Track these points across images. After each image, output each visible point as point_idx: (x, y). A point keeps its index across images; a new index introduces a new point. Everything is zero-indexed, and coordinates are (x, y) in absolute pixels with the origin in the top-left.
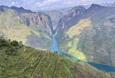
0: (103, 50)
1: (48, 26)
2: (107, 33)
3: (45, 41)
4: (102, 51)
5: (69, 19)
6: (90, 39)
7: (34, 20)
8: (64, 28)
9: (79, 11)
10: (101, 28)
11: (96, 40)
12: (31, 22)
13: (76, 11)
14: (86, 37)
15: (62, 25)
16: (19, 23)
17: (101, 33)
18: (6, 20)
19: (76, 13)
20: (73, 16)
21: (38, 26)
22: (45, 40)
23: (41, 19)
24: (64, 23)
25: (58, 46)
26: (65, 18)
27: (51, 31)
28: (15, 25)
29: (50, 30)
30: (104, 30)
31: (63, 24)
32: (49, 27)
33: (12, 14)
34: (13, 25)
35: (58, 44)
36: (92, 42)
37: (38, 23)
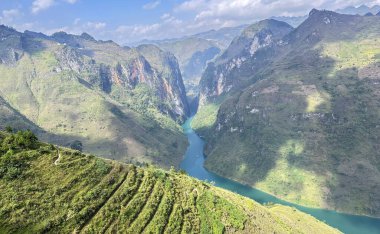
0: (362, 162)
1: (169, 89)
2: (370, 104)
3: (160, 139)
4: (360, 167)
5: (239, 62)
6: (315, 127)
7: (125, 72)
8: (224, 93)
9: (268, 37)
10: (347, 86)
11: (333, 128)
12: (115, 78)
13: (261, 37)
14: (299, 119)
15: (216, 83)
16: (75, 82)
17: (350, 105)
18: (34, 75)
19: (261, 43)
20: (252, 53)
21: (137, 90)
22: (161, 135)
23: (147, 67)
24: (221, 75)
25: (205, 157)
26: (226, 60)
27: (181, 105)
28: (61, 91)
29: (177, 103)
30: (360, 92)
31: (220, 81)
32: (173, 90)
33: (55, 55)
34: (55, 91)
35: (205, 148)
36: (320, 135)
37: (136, 79)
